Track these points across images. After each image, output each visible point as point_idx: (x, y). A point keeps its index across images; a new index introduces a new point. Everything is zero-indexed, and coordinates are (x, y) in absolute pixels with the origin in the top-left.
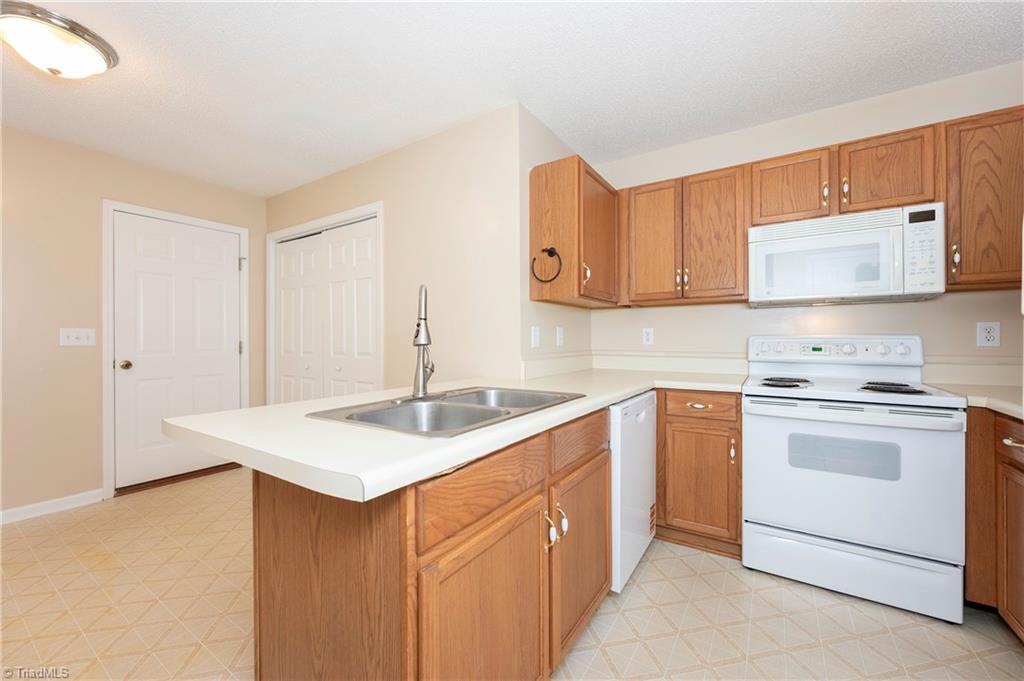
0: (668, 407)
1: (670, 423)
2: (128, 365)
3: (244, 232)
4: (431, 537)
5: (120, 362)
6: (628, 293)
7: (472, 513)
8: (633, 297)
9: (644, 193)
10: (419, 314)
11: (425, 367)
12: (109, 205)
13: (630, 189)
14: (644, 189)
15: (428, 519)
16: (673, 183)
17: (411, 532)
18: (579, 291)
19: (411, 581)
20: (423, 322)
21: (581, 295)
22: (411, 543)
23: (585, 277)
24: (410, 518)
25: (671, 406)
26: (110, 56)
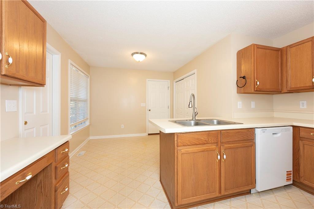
0: (300, 134)
1: (302, 140)
2: (150, 110)
3: (169, 81)
4: (179, 144)
5: (149, 110)
6: (287, 88)
7: (190, 143)
8: (289, 89)
9: (294, 46)
10: (190, 100)
11: (195, 113)
12: (147, 80)
13: (287, 46)
14: (294, 45)
15: (179, 141)
16: (311, 39)
17: (176, 142)
18: (255, 89)
19: (176, 151)
20: (191, 102)
21: (255, 91)
22: (176, 144)
23: (257, 85)
24: (176, 139)
25: (302, 134)
26: (146, 55)
